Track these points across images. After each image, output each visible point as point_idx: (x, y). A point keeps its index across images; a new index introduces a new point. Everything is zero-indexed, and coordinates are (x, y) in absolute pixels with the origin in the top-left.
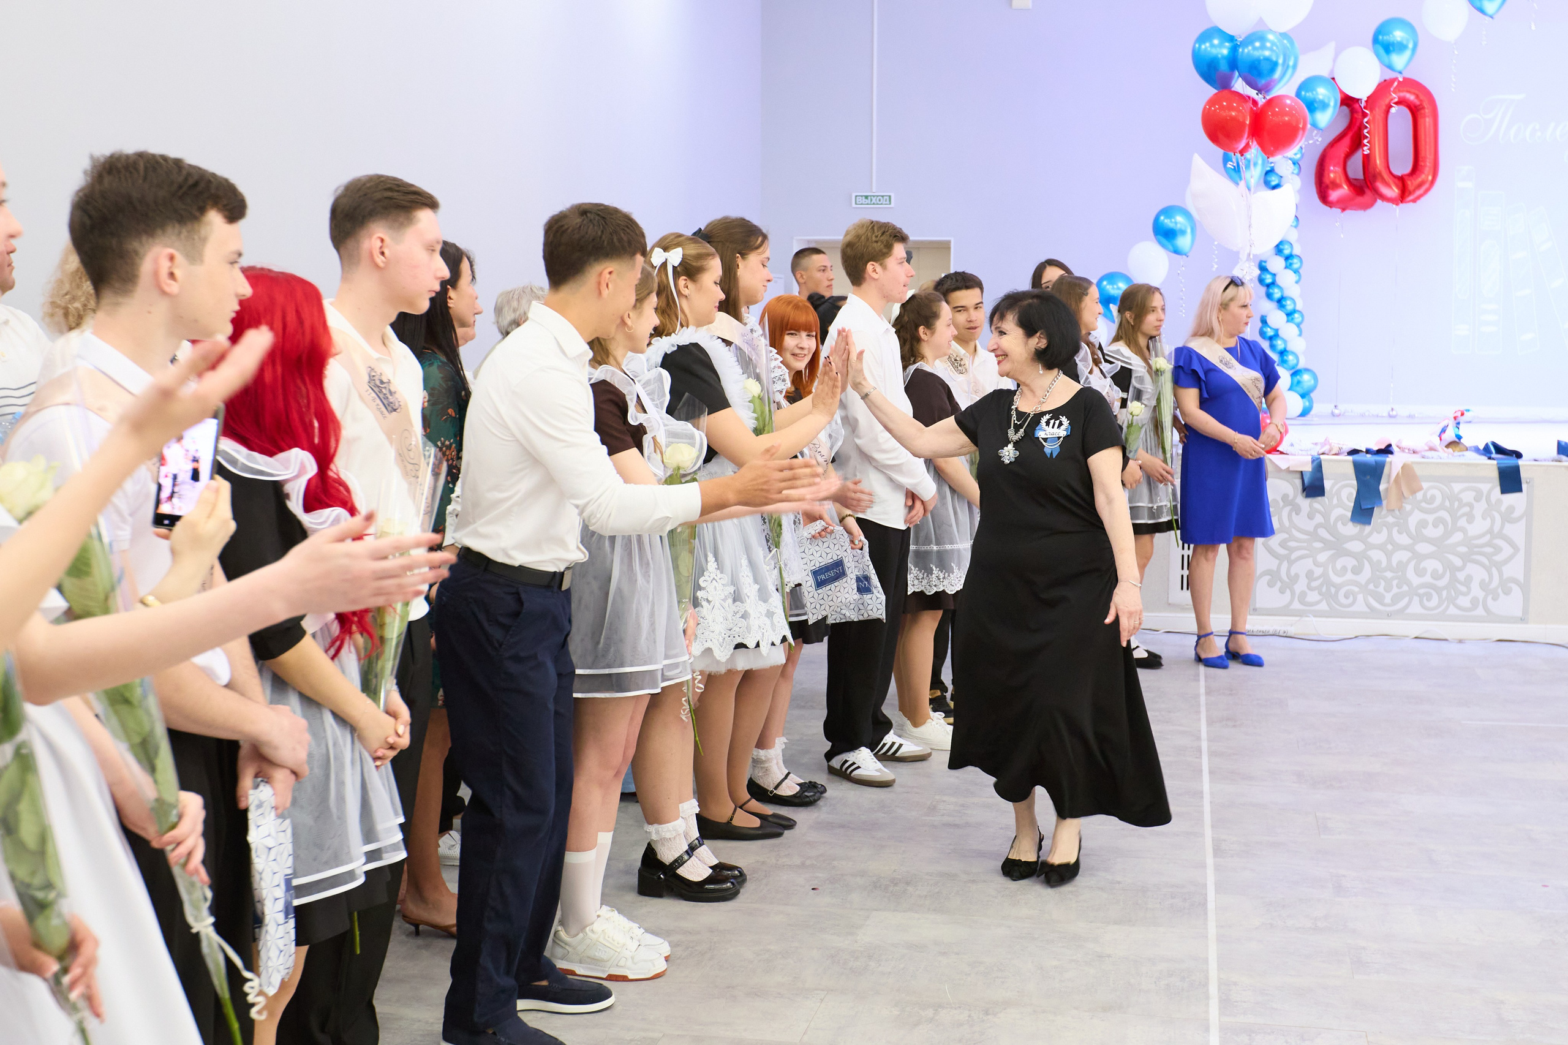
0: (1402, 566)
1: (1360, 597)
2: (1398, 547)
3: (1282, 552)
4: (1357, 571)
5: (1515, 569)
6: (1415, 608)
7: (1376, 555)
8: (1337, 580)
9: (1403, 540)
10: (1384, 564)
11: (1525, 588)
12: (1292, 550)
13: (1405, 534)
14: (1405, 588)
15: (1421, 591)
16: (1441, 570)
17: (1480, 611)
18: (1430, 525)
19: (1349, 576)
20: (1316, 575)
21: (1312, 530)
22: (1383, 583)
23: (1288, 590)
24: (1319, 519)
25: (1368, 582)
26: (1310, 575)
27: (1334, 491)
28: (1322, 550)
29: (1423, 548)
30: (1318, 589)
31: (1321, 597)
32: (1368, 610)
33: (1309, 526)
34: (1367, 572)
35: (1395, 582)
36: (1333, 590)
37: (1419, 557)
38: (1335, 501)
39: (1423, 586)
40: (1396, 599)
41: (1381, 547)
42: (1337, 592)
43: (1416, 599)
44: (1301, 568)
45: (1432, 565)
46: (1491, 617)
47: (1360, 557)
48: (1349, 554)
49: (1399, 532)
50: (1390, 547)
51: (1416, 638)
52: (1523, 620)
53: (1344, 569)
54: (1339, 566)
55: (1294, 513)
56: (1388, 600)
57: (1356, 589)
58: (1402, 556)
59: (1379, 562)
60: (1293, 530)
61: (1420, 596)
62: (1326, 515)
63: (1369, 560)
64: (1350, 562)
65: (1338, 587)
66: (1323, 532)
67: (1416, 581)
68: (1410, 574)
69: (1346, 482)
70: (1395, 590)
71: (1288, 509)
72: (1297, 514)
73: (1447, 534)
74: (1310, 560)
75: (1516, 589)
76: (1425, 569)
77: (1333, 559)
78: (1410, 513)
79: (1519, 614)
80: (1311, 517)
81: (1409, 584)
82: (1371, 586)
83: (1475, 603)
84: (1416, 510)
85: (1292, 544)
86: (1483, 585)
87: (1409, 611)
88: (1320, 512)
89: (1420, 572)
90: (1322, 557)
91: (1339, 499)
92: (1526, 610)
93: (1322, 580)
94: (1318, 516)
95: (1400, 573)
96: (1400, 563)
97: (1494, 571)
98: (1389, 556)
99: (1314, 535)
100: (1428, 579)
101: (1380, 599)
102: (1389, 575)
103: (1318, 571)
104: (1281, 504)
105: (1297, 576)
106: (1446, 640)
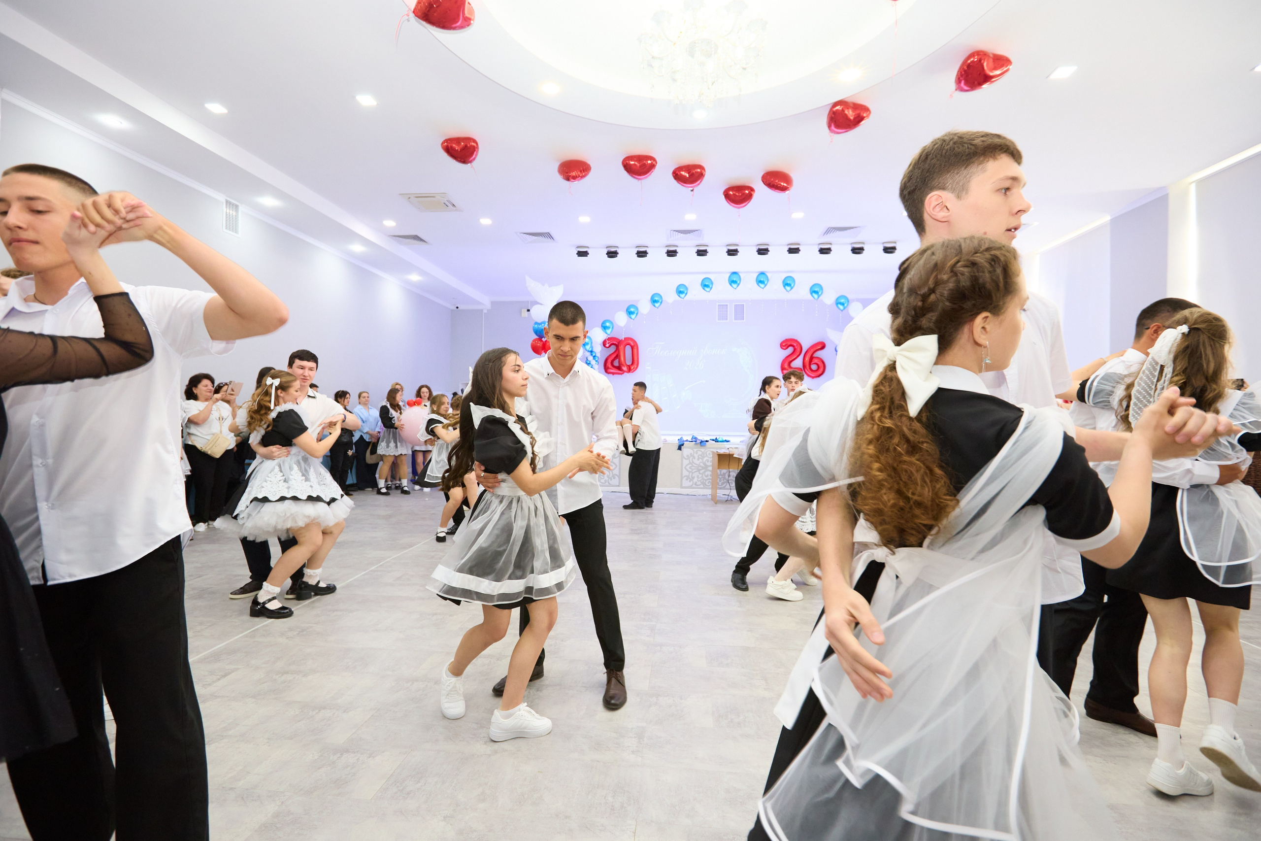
5: (616, 472)
11: (619, 477)
17: (607, 484)
46: (610, 485)
52: (619, 486)
75: (617, 477)
79: (618, 484)
83: (605, 481)
86: (608, 476)
92: (619, 483)
97: (611, 472)
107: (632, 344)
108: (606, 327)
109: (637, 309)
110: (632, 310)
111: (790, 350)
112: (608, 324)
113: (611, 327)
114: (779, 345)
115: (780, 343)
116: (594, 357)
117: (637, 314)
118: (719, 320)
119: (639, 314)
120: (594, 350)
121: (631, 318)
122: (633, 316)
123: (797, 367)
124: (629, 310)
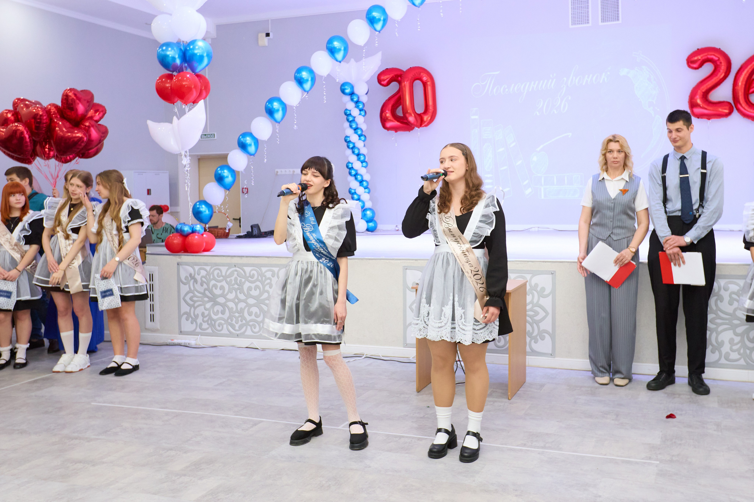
0: (242, 311)
1: (225, 326)
2: (240, 301)
3: (191, 303)
4: (223, 313)
6: (249, 332)
7: (231, 305)
8: (215, 317)
9: (242, 297)
10: (234, 310)
12: (195, 302)
13: (242, 294)
14: (244, 322)
15: (251, 323)
16: (258, 313)
18: (253, 290)
19: (220, 315)
20: (206, 314)
21: (202, 291)
22: (234, 319)
23: (194, 322)
24: (205, 286)
25: (228, 319)
26: (203, 314)
27: (211, 272)
28: (208, 302)
29: (251, 301)
30: (207, 321)
31: (208, 326)
32: (228, 333)
33: (201, 289)
34: (227, 313)
35: (240, 319)
36: (213, 322)
37: (249, 306)
38: (212, 277)
39: (251, 321)
40: (241, 327)
41: (232, 301)
42: (215, 323)
43: (249, 328)
44: (199, 310)
45: (255, 310)
47: (224, 305)
48: (219, 304)
49: (240, 293)
50: (236, 300)
51: (247, 347)
53: (218, 311)
54: (215, 310)
55: (195, 283)
56: (237, 328)
57: (223, 322)
58: (242, 305)
59: (232, 308)
60: (195, 292)
61: (251, 326)
62: (208, 284)
63: (228, 307)
64: (219, 308)
65: (215, 321)
66: (207, 293)
67: (248, 318)
68: (246, 314)
69: (217, 267)
70: (240, 323)
71: (192, 281)
72: (196, 283)
73: (261, 294)
74: (203, 307)
76: (252, 312)
77: (213, 306)
78: (244, 283)
80: (202, 285)
81: (245, 319)
82: (229, 321)
84: (247, 282)
85: (195, 299)
87: (246, 334)
88: (205, 283)
89: (250, 314)
90: (208, 305)
91: (213, 276)
93: (208, 317)
94: (205, 285)
95: (241, 314)
96: (241, 308)
98: (236, 304)
99: (204, 294)
100: (253, 317)
101: (233, 327)
102: (237, 315)
103: (206, 313)
104: (190, 278)
105: (198, 314)
106: (258, 349)
107: (425, 79)
108: (335, 48)
109: (383, 10)
110: (375, 14)
111: (707, 69)
112: (336, 44)
113: (343, 49)
114: (685, 62)
115: (686, 57)
116: (357, 102)
117: (385, 21)
118: (574, 23)
119: (389, 22)
120: (356, 91)
121: (376, 30)
122: (378, 26)
123: (721, 99)
124: (371, 16)
